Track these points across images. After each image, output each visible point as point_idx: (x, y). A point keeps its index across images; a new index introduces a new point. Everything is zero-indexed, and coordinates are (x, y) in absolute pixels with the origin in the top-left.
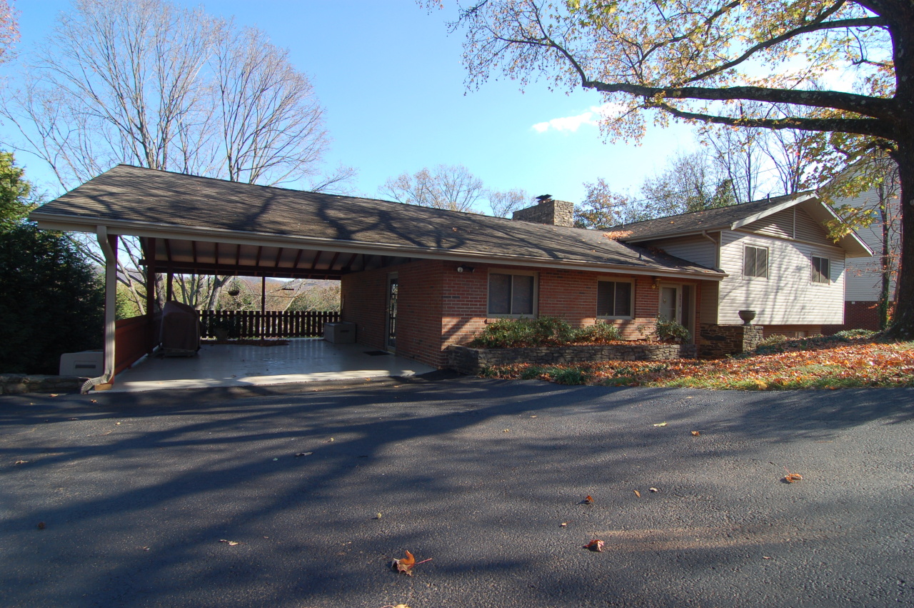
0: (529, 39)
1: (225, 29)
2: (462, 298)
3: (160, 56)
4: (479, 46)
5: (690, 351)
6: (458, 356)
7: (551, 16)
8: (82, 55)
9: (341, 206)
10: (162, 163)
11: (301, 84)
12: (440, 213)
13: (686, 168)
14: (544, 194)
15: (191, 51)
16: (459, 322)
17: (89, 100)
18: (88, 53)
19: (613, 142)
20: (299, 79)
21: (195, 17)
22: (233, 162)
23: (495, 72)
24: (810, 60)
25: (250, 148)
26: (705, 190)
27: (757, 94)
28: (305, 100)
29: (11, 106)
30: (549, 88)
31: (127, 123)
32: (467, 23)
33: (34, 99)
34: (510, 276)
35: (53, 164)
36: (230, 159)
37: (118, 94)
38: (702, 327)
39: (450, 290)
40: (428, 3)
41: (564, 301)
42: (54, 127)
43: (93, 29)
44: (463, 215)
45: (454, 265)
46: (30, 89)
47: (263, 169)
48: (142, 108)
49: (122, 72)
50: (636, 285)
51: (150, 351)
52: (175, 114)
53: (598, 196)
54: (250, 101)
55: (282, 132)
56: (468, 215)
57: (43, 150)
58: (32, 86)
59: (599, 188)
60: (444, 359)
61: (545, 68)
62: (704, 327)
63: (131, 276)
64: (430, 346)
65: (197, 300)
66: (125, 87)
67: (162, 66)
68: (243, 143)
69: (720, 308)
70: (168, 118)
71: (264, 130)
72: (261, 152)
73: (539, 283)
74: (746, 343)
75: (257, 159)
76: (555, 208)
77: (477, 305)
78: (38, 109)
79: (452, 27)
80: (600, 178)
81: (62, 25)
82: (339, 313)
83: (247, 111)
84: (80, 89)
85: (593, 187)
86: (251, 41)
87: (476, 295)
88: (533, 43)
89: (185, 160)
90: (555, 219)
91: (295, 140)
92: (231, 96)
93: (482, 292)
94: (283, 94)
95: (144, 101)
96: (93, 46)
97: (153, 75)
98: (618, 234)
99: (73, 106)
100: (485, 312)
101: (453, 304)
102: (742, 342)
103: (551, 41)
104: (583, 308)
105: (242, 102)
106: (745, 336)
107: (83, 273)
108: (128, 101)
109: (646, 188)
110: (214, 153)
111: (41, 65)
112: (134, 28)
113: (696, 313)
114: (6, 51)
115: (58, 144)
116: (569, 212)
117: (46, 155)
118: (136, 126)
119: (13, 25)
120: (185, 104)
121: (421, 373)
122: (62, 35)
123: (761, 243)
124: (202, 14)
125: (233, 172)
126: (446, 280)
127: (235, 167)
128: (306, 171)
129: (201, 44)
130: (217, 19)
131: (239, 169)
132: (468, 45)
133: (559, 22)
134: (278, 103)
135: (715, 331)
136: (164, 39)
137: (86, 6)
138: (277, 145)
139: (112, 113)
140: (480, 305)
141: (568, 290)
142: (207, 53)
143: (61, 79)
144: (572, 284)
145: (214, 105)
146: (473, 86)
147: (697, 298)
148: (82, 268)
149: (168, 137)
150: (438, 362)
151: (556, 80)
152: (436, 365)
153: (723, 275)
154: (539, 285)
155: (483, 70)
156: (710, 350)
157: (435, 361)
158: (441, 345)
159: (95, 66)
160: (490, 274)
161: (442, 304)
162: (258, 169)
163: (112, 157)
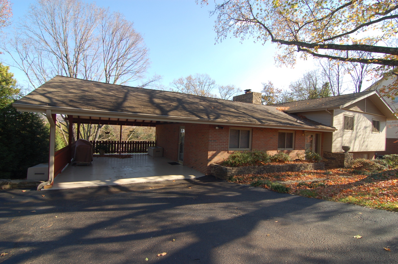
0: (246, 19)
1: (105, 13)
2: (218, 141)
3: (75, 25)
4: (222, 22)
5: (322, 166)
6: (216, 169)
7: (258, 9)
8: (40, 24)
9: (159, 96)
10: (75, 73)
11: (138, 38)
12: (203, 99)
13: (309, 77)
14: (248, 89)
15: (89, 22)
16: (216, 152)
17: (43, 44)
18: (43, 23)
19: (280, 66)
20: (137, 35)
21: (92, 7)
22: (107, 72)
23: (230, 34)
24: (383, 31)
25: (115, 66)
26: (317, 87)
27: (367, 48)
28: (140, 45)
29: (8, 46)
30: (254, 42)
31: (60, 54)
32: (219, 12)
33: (19, 43)
34: (239, 131)
35: (27, 73)
36: (106, 71)
37: (56, 42)
38: (324, 153)
39: (212, 138)
40: (202, 2)
41: (263, 142)
42: (27, 55)
43: (45, 12)
44: (214, 99)
45: (214, 126)
46: (17, 39)
47: (120, 76)
48: (67, 47)
49: (58, 32)
50: (295, 134)
51: (70, 162)
52: (82, 51)
53: (268, 89)
54: (115, 45)
55: (129, 59)
56: (216, 100)
57: (22, 66)
58: (18, 37)
59: (269, 85)
60: (209, 170)
61: (252, 33)
62: (325, 153)
63: (60, 122)
64: (201, 163)
65: (90, 134)
66: (59, 38)
67: (76, 29)
68: (112, 64)
69: (333, 144)
70: (79, 52)
71: (121, 58)
72: (120, 68)
73: (252, 133)
74: (346, 161)
75: (118, 71)
76: (254, 95)
77: (224, 144)
78: (20, 47)
79: (212, 13)
80: (270, 81)
81: (32, 10)
82: (155, 142)
83: (114, 50)
84: (39, 39)
85: (266, 85)
86: (117, 18)
87: (224, 139)
88: (248, 21)
89: (86, 71)
90: (253, 101)
91: (135, 63)
92: (107, 43)
93: (227, 138)
94: (130, 42)
95: (68, 44)
96: (45, 20)
97: (72, 33)
98: (283, 108)
99: (36, 47)
100: (228, 147)
101: (213, 144)
102: (344, 161)
103: (257, 21)
104: (272, 145)
105: (112, 45)
106: (345, 158)
107: (39, 123)
108: (60, 44)
109: (291, 86)
110: (98, 68)
111: (22, 28)
112: (64, 12)
113: (321, 146)
114: (6, 21)
115: (29, 63)
116: (260, 97)
117: (24, 69)
118: (64, 56)
119: (9, 10)
120: (86, 46)
121: (198, 177)
122: (32, 15)
123: (350, 114)
124: (94, 6)
125: (107, 77)
126: (210, 133)
127: (108, 75)
128: (139, 77)
129: (94, 19)
130: (101, 8)
131: (110, 76)
132: (217, 22)
133: (261, 12)
134: (128, 46)
135: (330, 155)
136: (78, 17)
137: (43, 2)
138: (127, 65)
139: (53, 49)
140: (226, 144)
141: (265, 137)
142: (96, 23)
143: (31, 34)
144: (267, 134)
145: (99, 46)
146: (219, 40)
147: (322, 140)
148: (39, 121)
149: (79, 61)
150: (206, 171)
151: (258, 38)
152: (205, 173)
153: (335, 129)
154: (252, 135)
155: (224, 33)
156: (328, 164)
157: (204, 171)
158: (207, 164)
159: (46, 29)
160: (230, 130)
161: (208, 144)
162: (118, 76)
163: (53, 69)
